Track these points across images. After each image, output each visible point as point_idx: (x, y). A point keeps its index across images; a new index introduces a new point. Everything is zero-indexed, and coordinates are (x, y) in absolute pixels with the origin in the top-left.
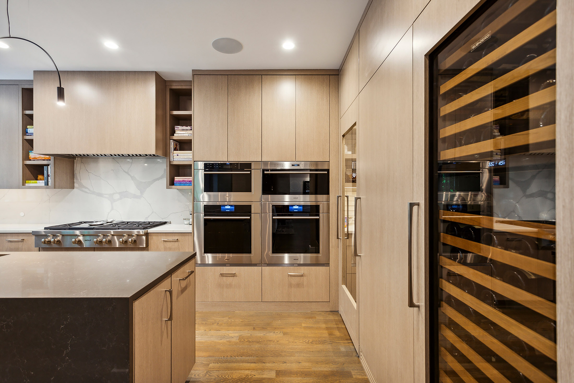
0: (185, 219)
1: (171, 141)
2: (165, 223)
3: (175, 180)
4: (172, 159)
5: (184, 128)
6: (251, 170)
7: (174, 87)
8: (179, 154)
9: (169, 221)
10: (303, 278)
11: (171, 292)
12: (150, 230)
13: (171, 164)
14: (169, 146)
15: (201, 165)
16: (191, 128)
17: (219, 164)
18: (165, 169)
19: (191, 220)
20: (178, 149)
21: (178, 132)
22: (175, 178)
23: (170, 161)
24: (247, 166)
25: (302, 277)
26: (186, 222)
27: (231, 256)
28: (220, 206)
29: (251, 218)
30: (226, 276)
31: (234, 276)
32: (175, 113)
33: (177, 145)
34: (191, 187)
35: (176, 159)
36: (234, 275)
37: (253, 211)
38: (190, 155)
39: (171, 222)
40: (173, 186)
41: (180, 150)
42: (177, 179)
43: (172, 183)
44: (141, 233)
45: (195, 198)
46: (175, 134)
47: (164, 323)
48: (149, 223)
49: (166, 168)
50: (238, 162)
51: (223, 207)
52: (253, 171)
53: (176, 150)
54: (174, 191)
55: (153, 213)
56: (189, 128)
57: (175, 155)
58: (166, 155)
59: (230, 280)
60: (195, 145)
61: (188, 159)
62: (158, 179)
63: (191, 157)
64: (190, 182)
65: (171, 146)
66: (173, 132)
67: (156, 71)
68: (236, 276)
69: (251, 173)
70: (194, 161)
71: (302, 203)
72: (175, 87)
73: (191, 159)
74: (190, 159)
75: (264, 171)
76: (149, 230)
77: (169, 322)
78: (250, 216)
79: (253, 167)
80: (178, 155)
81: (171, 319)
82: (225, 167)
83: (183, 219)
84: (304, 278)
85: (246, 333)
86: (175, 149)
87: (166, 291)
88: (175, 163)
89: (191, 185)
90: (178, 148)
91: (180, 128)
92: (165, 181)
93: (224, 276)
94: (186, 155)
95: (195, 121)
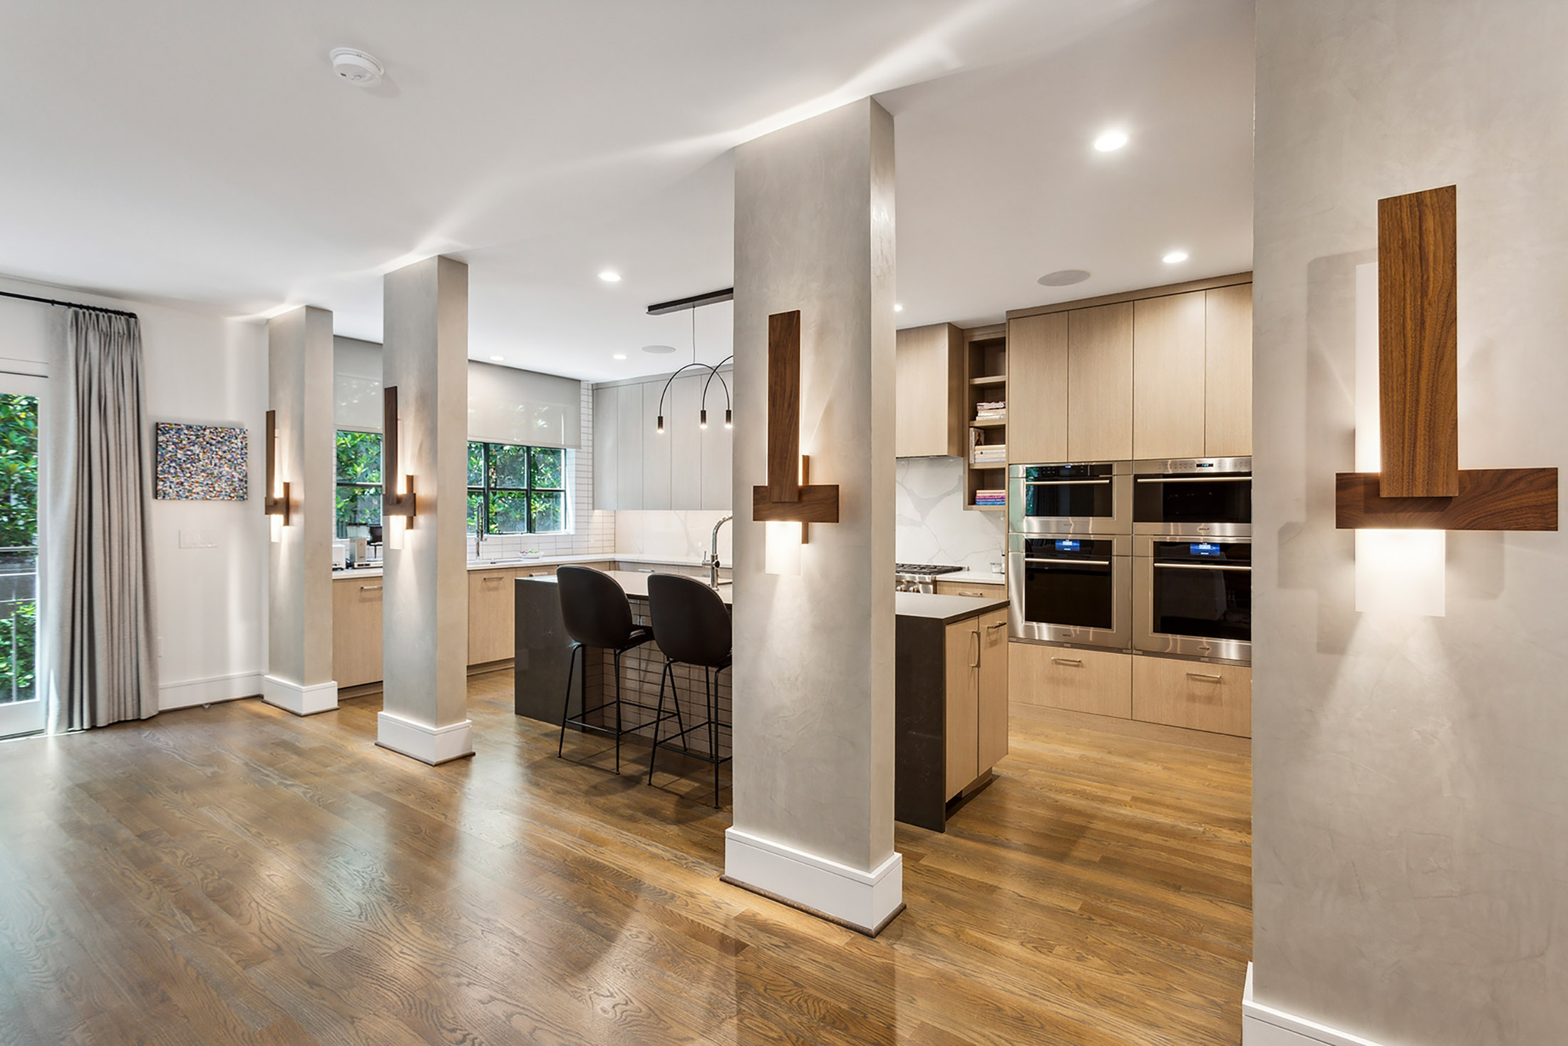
0: (994, 564)
1: (972, 429)
2: (960, 569)
3: (978, 495)
4: (972, 461)
5: (994, 405)
6: (1111, 478)
7: (976, 339)
8: (984, 452)
9: (966, 567)
10: (1221, 687)
11: (979, 635)
12: (940, 577)
13: (971, 468)
14: (967, 437)
15: (1021, 471)
16: (1005, 404)
17: (1051, 467)
18: (960, 476)
19: (1003, 565)
20: (983, 443)
21: (982, 414)
22: (978, 491)
23: (969, 465)
24: (1106, 469)
25: (1218, 685)
26: (996, 569)
27: (1078, 632)
28: (1053, 541)
29: (1110, 563)
30: (1064, 664)
31: (1077, 666)
32: (979, 381)
33: (981, 434)
34: (1005, 508)
35: (980, 461)
36: (1078, 664)
37: (1114, 553)
38: (1002, 453)
39: (970, 568)
40: (974, 506)
41: (985, 445)
42: (980, 493)
43: (972, 500)
44: (928, 580)
45: (1012, 525)
46: (977, 418)
47: (971, 668)
48: (935, 567)
49: (962, 474)
50: (1087, 464)
51: (1058, 542)
52: (1115, 479)
53: (979, 445)
54: (975, 513)
55: (939, 551)
56: (1001, 404)
57: (978, 452)
58: (963, 453)
59: (1071, 671)
60: (1010, 434)
61: (998, 460)
62: (948, 494)
63: (1004, 456)
64: (1002, 498)
65: (971, 438)
66: (974, 414)
67: (948, 321)
68: (1082, 667)
69: (1111, 482)
70: (1009, 465)
71: (1218, 540)
72: (979, 337)
73: (1004, 460)
74: (1002, 460)
75: (1137, 477)
76: (937, 576)
77: (977, 669)
78: (1110, 560)
79: (1115, 472)
80: (982, 453)
81: (978, 666)
82: (1063, 472)
83: (991, 564)
84: (1223, 686)
85: (1095, 754)
86: (978, 443)
87: (973, 632)
88: (977, 467)
89: (1004, 504)
90: (982, 439)
91: (986, 405)
92: (960, 497)
93: (1060, 664)
94: (995, 453)
95: (1012, 392)
